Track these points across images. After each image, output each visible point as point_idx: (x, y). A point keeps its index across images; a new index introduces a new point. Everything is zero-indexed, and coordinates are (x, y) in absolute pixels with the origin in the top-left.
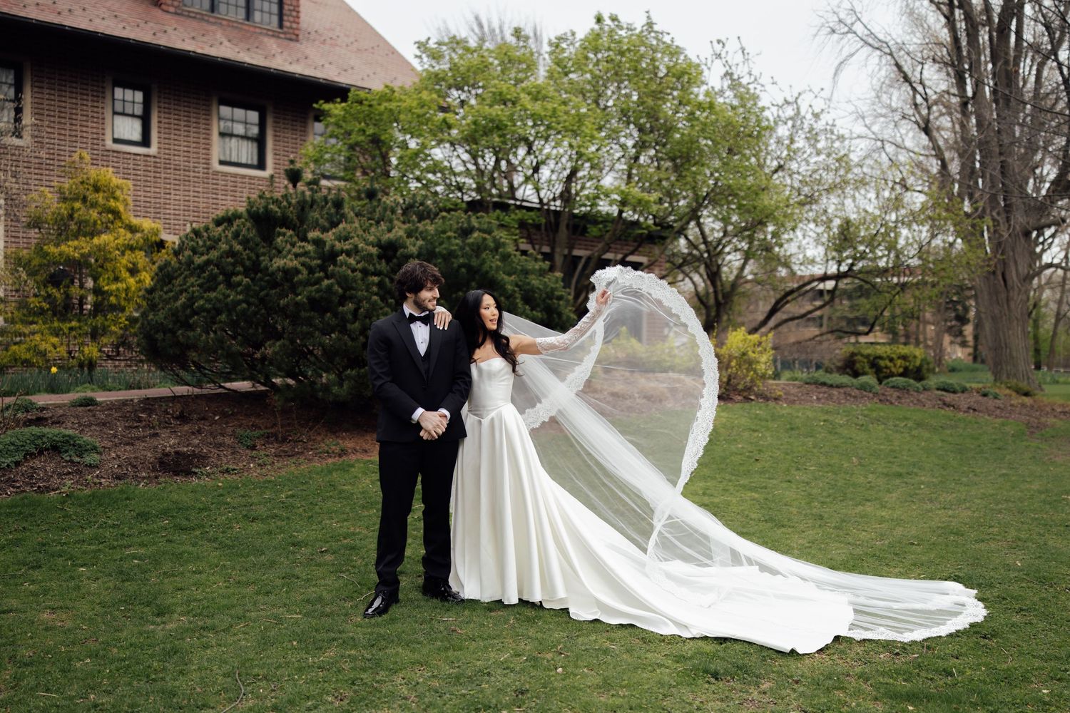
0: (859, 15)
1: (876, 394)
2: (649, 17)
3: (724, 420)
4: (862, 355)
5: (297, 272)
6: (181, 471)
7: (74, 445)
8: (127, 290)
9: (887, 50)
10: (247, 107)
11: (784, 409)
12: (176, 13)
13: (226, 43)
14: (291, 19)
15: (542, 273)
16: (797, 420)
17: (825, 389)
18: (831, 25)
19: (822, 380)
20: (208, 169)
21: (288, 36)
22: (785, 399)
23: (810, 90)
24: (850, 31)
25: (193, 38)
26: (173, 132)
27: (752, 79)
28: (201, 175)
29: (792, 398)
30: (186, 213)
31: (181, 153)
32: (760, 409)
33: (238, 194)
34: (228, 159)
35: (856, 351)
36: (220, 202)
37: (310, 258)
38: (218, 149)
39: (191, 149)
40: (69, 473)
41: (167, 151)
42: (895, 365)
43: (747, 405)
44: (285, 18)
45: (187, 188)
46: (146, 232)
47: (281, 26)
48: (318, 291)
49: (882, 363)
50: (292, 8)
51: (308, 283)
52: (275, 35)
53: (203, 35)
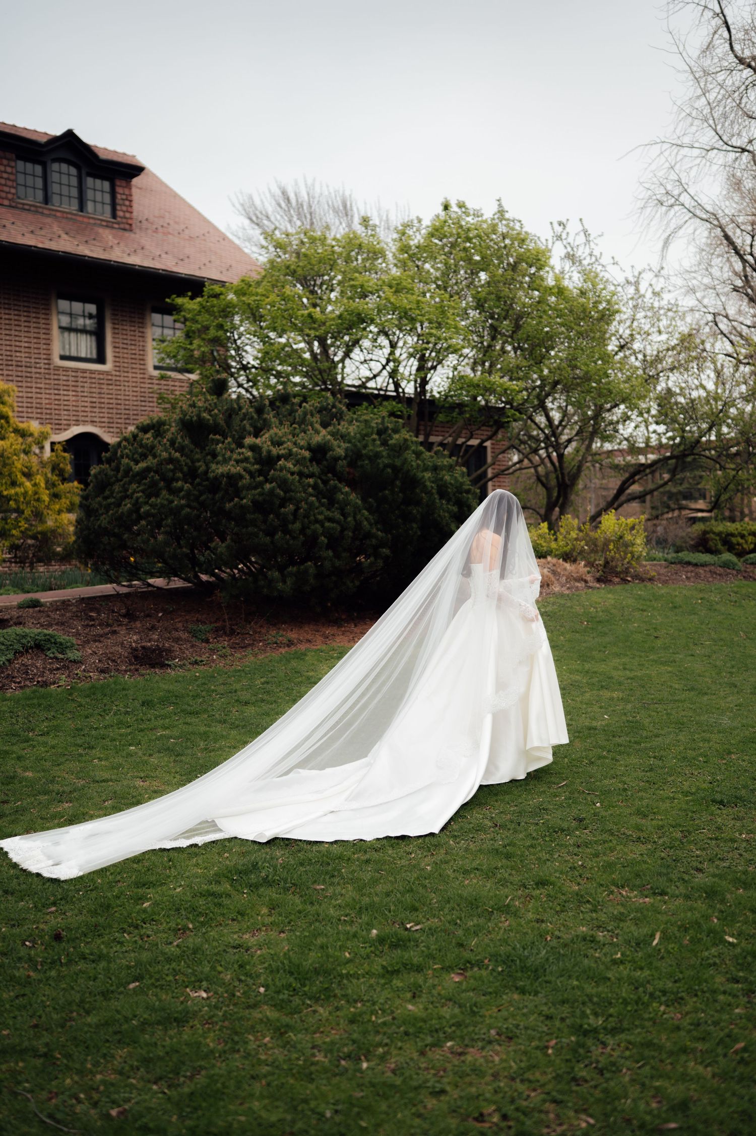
0: (686, 187)
1: (739, 571)
2: (500, 205)
3: (613, 602)
4: (714, 533)
5: (241, 477)
6: (157, 664)
7: (55, 643)
8: (25, 494)
9: (716, 222)
10: (84, 300)
11: (660, 589)
12: (10, 206)
13: (64, 236)
14: (124, 208)
15: (451, 468)
16: (677, 599)
17: (690, 568)
18: (658, 197)
19: (687, 559)
20: (49, 364)
21: (122, 226)
22: (659, 579)
23: (650, 270)
24: (677, 202)
25: (32, 232)
26: (14, 328)
27: (593, 259)
28: (42, 371)
29: (663, 578)
30: (30, 410)
31: (23, 350)
32: (641, 590)
33: (79, 389)
34: (67, 354)
35: (708, 529)
36: (62, 398)
37: (250, 463)
38: (59, 344)
39: (32, 345)
40: (58, 669)
41: (8, 348)
42: (746, 542)
43: (627, 587)
44: (118, 208)
45: (29, 385)
46: (36, 435)
47: (114, 216)
48: (261, 494)
49: (734, 540)
50: (124, 197)
51: (249, 488)
52: (109, 226)
53: (41, 229)
